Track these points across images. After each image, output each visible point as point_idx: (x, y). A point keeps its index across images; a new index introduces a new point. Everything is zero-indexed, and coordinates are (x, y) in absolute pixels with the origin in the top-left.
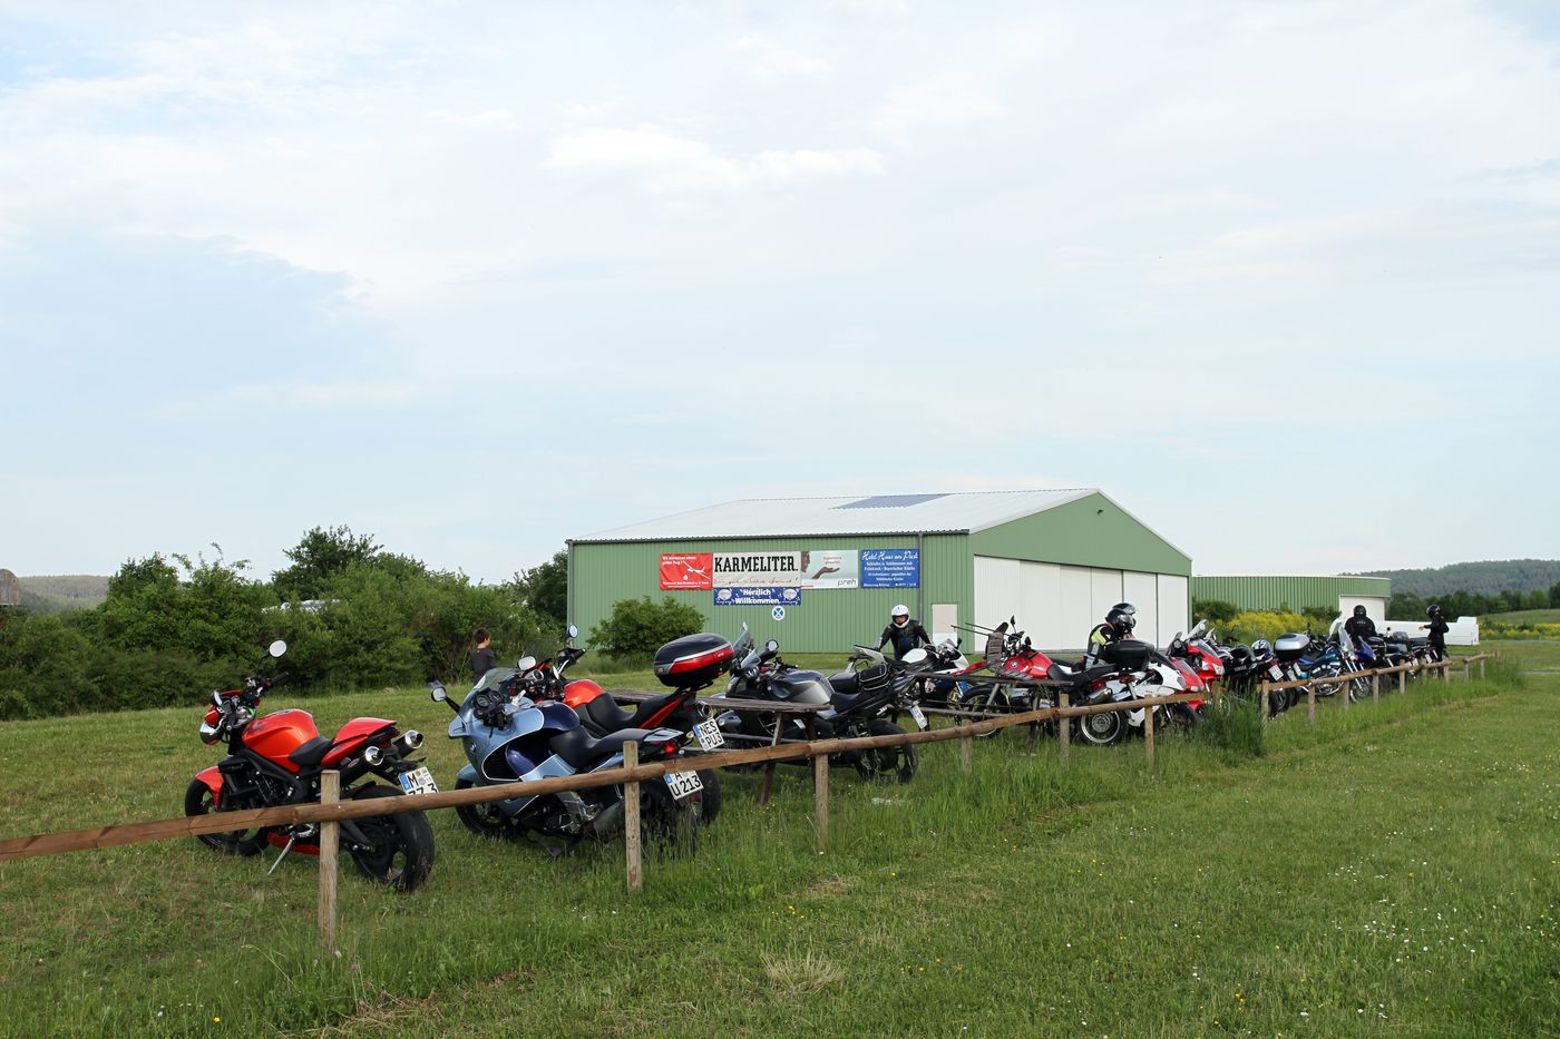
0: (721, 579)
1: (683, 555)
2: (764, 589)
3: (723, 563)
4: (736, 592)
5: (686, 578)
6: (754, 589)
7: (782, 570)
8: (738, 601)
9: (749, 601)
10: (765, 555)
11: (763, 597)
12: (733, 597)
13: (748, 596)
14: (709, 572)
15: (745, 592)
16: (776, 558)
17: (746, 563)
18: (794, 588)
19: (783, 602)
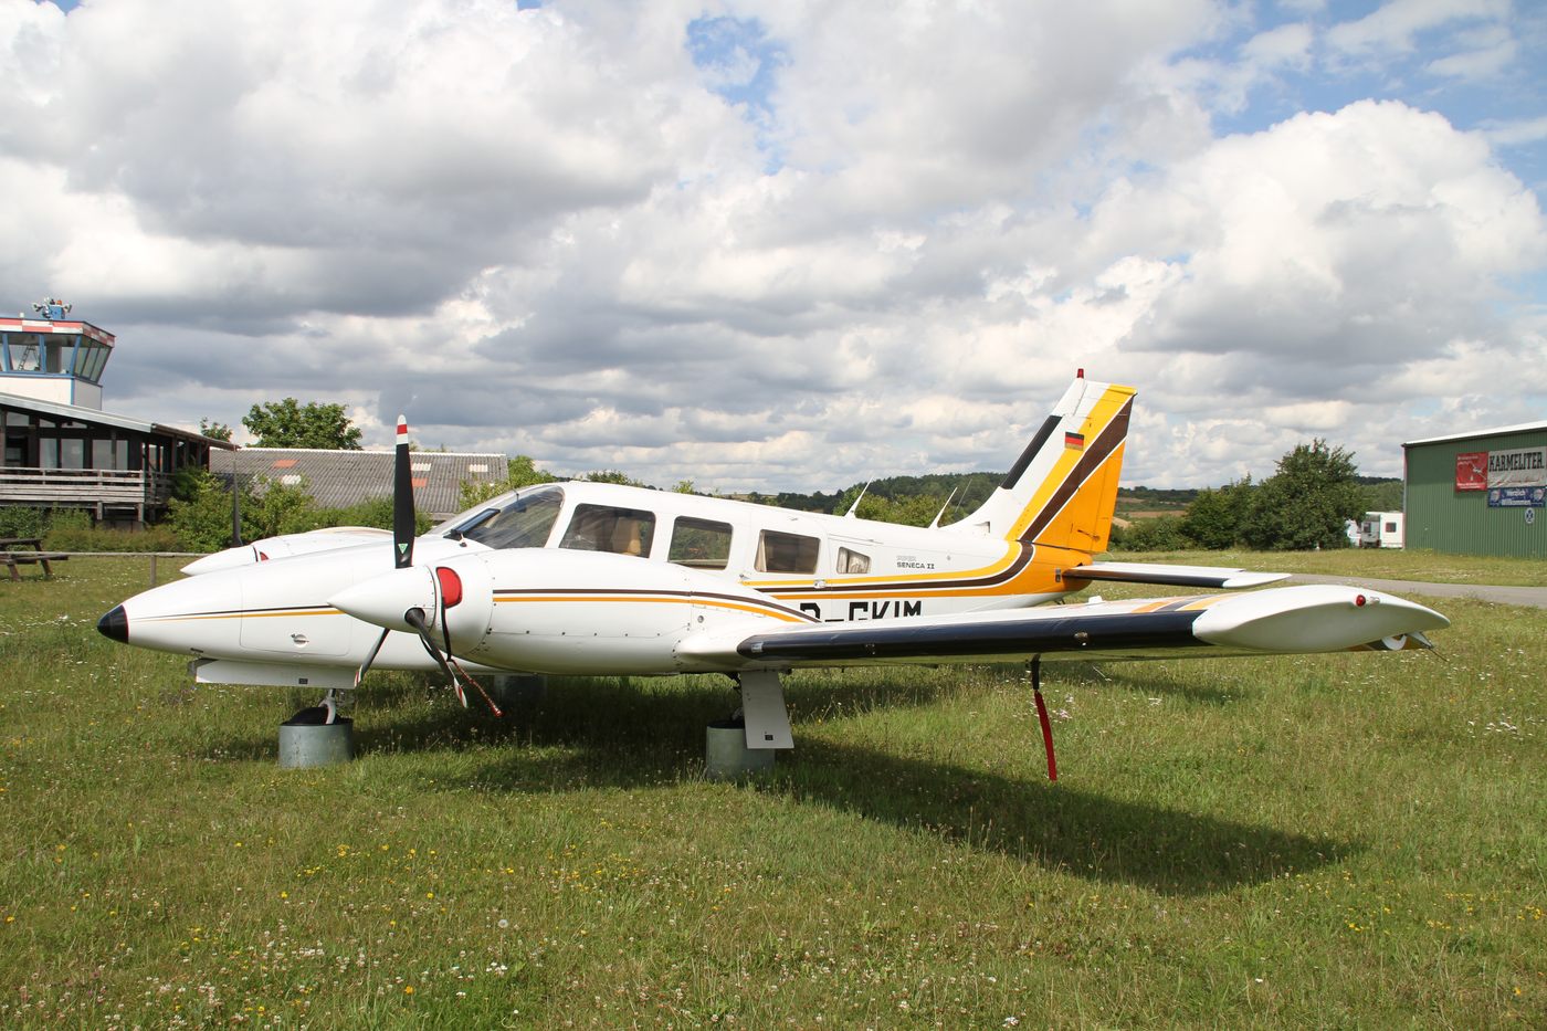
0: (1495, 479)
1: (1469, 455)
2: (1521, 488)
3: (1495, 462)
4: (1503, 490)
5: (1472, 479)
6: (1514, 489)
7: (1534, 467)
8: (1504, 502)
9: (1510, 502)
10: (1522, 451)
11: (1520, 498)
12: (1501, 498)
13: (1510, 497)
14: (1485, 471)
15: (1510, 493)
16: (1529, 454)
17: (1510, 459)
18: (1541, 488)
19: (1536, 504)
